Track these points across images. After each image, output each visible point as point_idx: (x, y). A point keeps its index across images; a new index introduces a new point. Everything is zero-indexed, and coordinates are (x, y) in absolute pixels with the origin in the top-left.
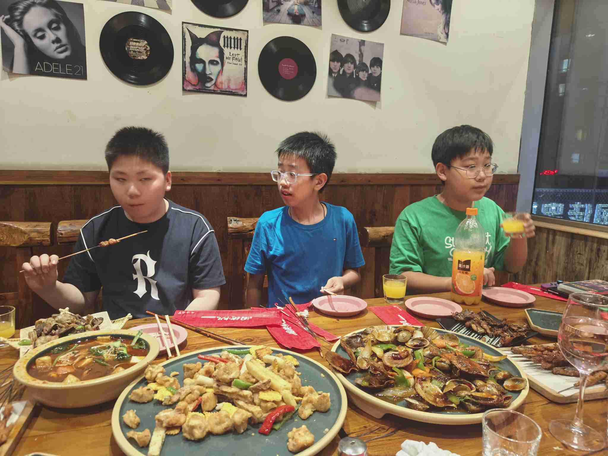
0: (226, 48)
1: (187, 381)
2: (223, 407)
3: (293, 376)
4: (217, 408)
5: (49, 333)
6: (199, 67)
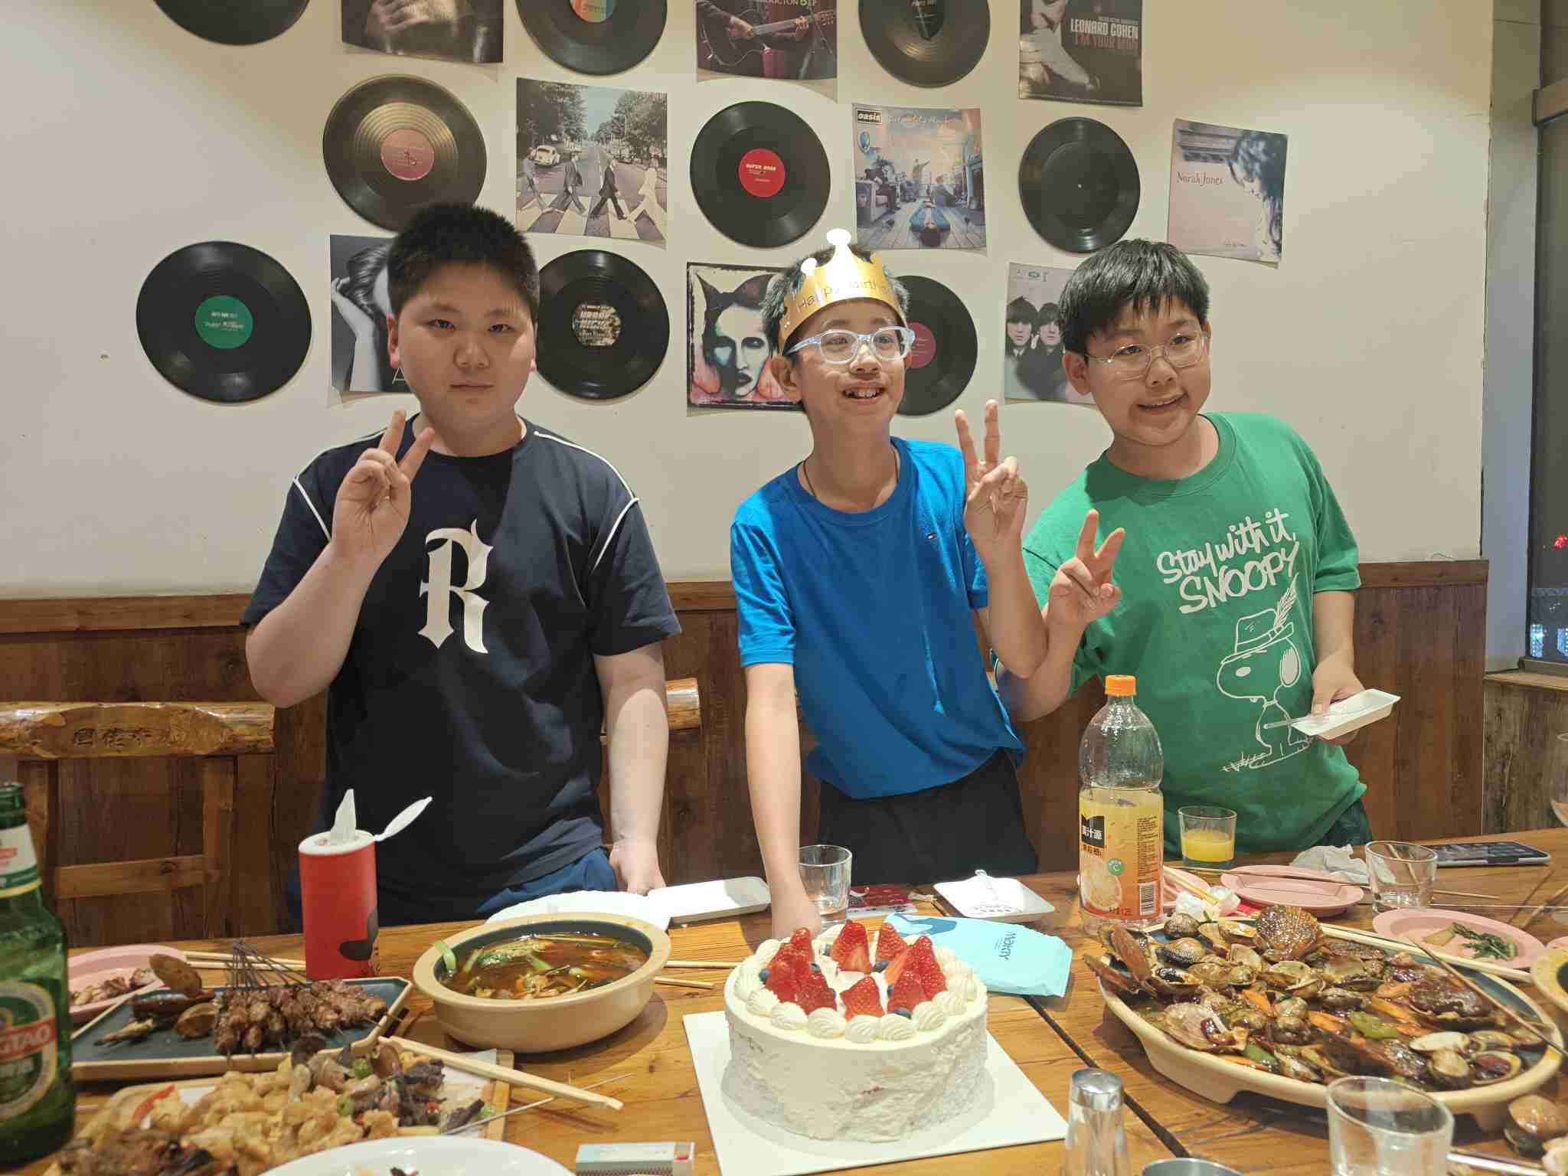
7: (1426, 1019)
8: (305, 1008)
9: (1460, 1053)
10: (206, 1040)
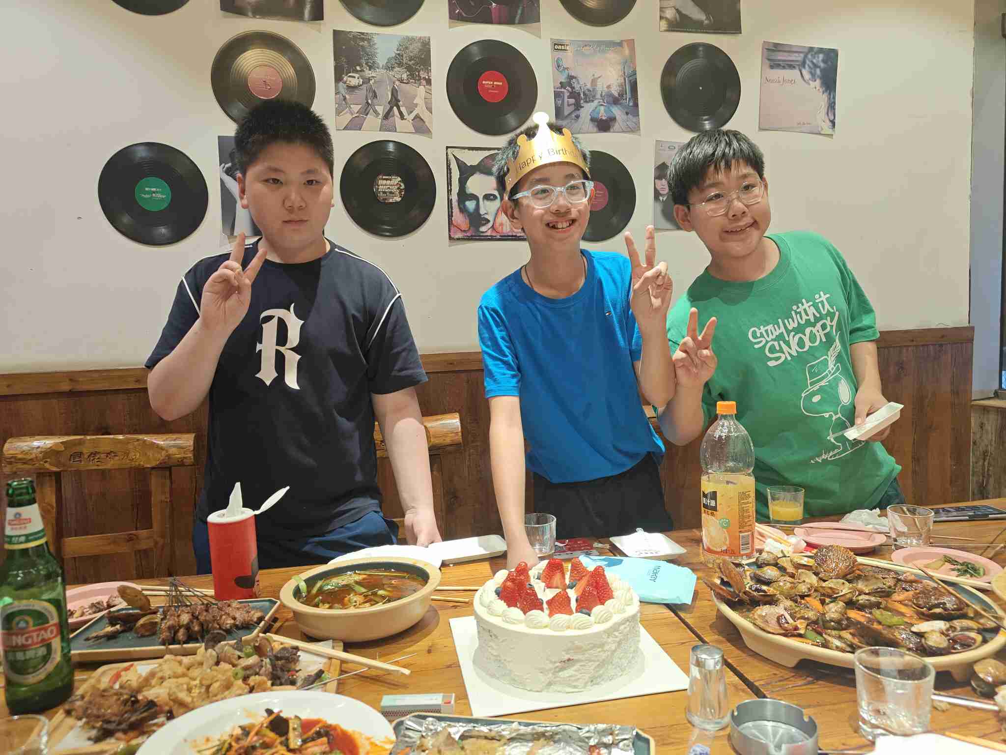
7: (923, 614)
8: (213, 617)
9: (942, 633)
10: (154, 637)
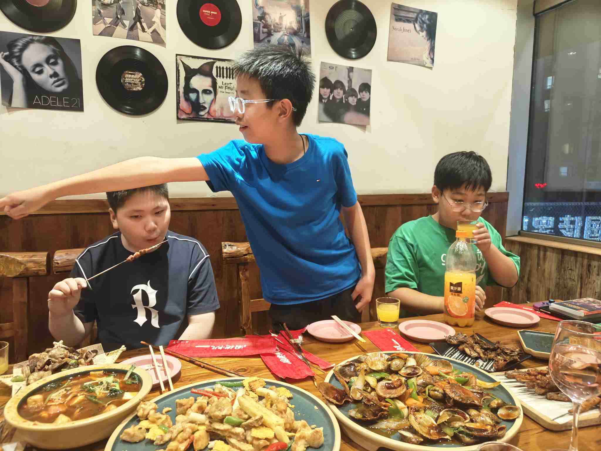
0: (219, 77)
1: (180, 418)
2: (215, 445)
3: (285, 411)
4: (209, 446)
5: (42, 369)
6: (193, 96)
